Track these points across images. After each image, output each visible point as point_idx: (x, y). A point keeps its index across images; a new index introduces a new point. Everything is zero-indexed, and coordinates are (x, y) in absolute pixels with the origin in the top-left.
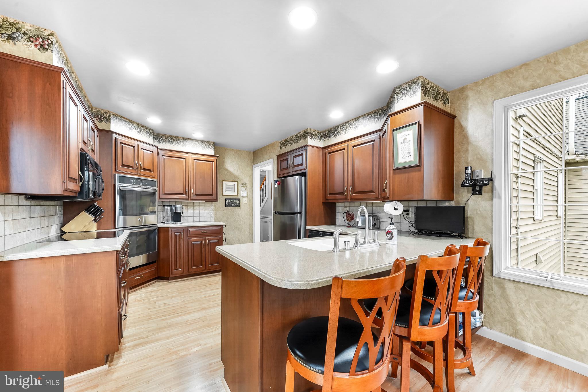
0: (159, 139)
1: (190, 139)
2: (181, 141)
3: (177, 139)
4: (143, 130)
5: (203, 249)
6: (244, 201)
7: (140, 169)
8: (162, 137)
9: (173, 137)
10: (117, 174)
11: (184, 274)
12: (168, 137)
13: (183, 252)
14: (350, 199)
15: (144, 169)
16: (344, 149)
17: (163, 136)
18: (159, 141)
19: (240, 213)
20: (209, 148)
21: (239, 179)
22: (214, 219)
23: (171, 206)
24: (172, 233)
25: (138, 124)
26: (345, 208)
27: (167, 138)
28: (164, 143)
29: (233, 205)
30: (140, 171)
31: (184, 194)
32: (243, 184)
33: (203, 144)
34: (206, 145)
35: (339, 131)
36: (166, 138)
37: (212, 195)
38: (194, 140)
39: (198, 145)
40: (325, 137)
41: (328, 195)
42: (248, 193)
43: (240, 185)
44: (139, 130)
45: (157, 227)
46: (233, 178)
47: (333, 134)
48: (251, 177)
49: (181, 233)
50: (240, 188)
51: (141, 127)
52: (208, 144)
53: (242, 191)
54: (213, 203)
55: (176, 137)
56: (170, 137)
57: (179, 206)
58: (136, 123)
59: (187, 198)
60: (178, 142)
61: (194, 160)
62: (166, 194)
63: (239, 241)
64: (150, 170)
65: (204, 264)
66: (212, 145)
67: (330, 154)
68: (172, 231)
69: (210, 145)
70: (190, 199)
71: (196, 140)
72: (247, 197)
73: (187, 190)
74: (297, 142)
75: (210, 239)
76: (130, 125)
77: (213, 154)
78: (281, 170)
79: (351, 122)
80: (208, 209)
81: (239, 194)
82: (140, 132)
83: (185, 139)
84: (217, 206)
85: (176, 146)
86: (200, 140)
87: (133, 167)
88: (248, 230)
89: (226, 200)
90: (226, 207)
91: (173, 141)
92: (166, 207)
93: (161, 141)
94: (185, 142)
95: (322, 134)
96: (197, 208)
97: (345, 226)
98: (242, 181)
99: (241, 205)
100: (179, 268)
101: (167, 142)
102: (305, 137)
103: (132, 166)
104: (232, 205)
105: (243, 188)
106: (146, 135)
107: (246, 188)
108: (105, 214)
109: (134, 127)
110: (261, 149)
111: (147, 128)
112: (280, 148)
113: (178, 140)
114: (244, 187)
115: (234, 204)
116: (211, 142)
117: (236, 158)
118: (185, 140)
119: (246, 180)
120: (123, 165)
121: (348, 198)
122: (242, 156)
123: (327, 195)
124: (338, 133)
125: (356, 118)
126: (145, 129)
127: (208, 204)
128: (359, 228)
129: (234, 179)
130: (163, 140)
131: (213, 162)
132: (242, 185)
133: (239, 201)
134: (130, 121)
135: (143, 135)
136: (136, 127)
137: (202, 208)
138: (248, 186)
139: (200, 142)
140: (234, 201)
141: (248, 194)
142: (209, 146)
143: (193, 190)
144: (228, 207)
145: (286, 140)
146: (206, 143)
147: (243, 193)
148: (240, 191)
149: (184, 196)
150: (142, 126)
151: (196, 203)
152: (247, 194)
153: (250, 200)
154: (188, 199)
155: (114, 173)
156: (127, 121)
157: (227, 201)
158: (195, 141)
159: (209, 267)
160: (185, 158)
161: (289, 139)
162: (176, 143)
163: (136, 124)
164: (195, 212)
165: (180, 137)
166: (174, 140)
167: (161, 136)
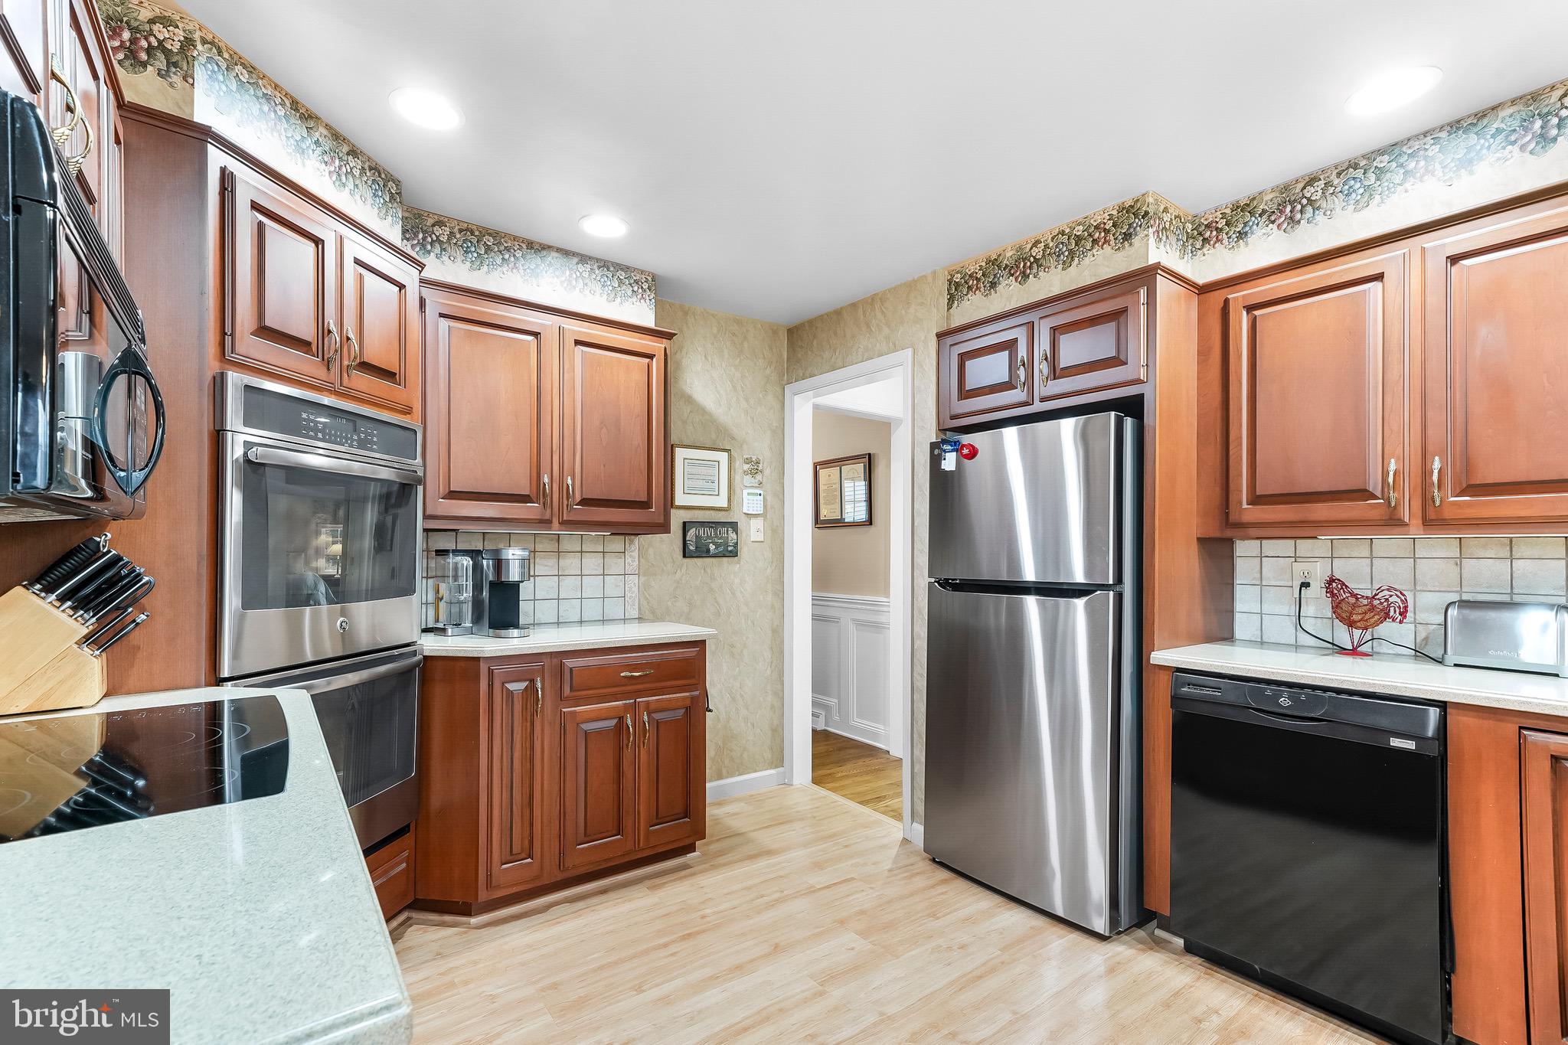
0: (421, 236)
1: (559, 250)
2: (519, 254)
3: (500, 243)
4: (357, 172)
5: (628, 753)
6: (753, 532)
7: (346, 363)
8: (438, 230)
9: (485, 232)
10: (230, 373)
11: (545, 880)
12: (460, 231)
13: (542, 777)
14: (1417, 521)
15: (366, 367)
16: (1379, 277)
17: (440, 223)
18: (423, 246)
19: (737, 581)
20: (634, 299)
21: (733, 438)
22: (640, 609)
23: (475, 554)
24: (491, 686)
25: (336, 136)
26: (1299, 567)
27: (458, 236)
28: (445, 258)
29: (712, 547)
30: (345, 375)
31: (534, 496)
32: (748, 461)
33: (610, 276)
34: (621, 282)
35: (1310, 201)
36: (452, 234)
37: (645, 505)
38: (574, 254)
39: (587, 281)
40: (1206, 241)
41: (1245, 506)
42: (769, 498)
43: (741, 466)
44: (340, 167)
45: (419, 657)
46: (714, 436)
47: (1270, 216)
48: (779, 433)
49: (532, 681)
50: (737, 478)
51: (348, 154)
52: (630, 277)
53: (745, 492)
54: (636, 540)
55: (496, 234)
56: (472, 233)
57: (513, 555)
58: (328, 127)
59: (547, 516)
60: (507, 256)
61: (578, 343)
62: (453, 495)
63: (734, 699)
64: (388, 375)
65: (628, 822)
66: (645, 286)
67: (1257, 313)
68: (491, 673)
69: (637, 282)
70: (555, 521)
71: (584, 259)
72: (764, 515)
73: (546, 480)
74: (1066, 265)
75: (652, 707)
76: (299, 131)
77: (649, 322)
78: (965, 394)
79: (1416, 145)
80: (615, 564)
81: (735, 503)
82: (343, 178)
83: (536, 247)
84: (651, 551)
85: (496, 274)
86: (598, 260)
87: (314, 348)
88: (767, 654)
89: (685, 527)
90: (684, 556)
91: (486, 252)
92: (451, 560)
93: (429, 247)
94: (534, 261)
95: (1189, 227)
96: (571, 563)
97: (1297, 647)
98: (745, 446)
99: (744, 551)
100: (523, 855)
101: (459, 253)
102: (1127, 237)
103: (308, 344)
104: (708, 551)
105: (748, 479)
106: (370, 201)
107: (759, 477)
108: (156, 600)
109: (317, 143)
110: (838, 313)
111: (375, 169)
112: (951, 299)
113: (507, 249)
114: (754, 472)
115: (717, 546)
116: (642, 272)
117: (726, 352)
118: (537, 251)
119: (760, 447)
120: (264, 331)
121: (1407, 519)
122: (746, 345)
123: (1241, 503)
124: (1309, 209)
125: (1458, 122)
126: (366, 166)
127: (617, 543)
128: (1456, 665)
129: (717, 440)
130: (441, 243)
131: (651, 357)
132: (746, 467)
133: (737, 534)
134: (295, 105)
135: (358, 197)
136: (327, 144)
137: (592, 563)
138: (767, 472)
139: (599, 268)
140: (716, 534)
141: (769, 507)
142: (636, 289)
143: (570, 482)
144: (695, 559)
145: (994, 262)
146: (622, 275)
147: (751, 502)
148: (738, 491)
149: (532, 509)
150: (354, 152)
151: (571, 540)
152: (765, 506)
153: (774, 531)
154: (549, 522)
155: (213, 366)
156: (283, 104)
157: (691, 533)
158: (575, 260)
159: (648, 833)
160: (536, 334)
161: (1009, 254)
162: (499, 261)
163: (325, 132)
164: (569, 583)
165: (515, 238)
166: (488, 249)
167: (430, 222)
